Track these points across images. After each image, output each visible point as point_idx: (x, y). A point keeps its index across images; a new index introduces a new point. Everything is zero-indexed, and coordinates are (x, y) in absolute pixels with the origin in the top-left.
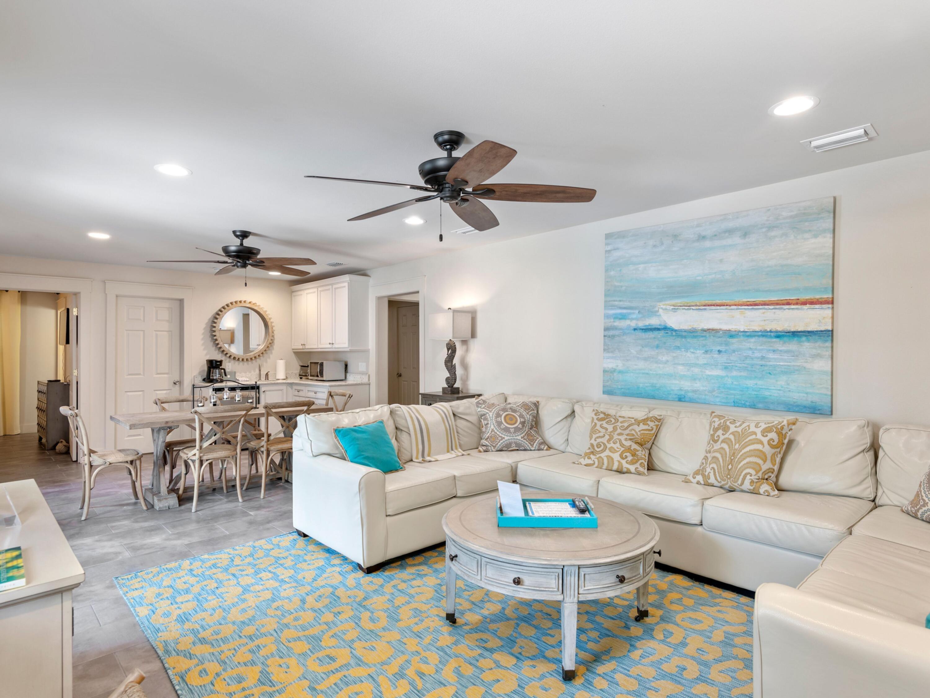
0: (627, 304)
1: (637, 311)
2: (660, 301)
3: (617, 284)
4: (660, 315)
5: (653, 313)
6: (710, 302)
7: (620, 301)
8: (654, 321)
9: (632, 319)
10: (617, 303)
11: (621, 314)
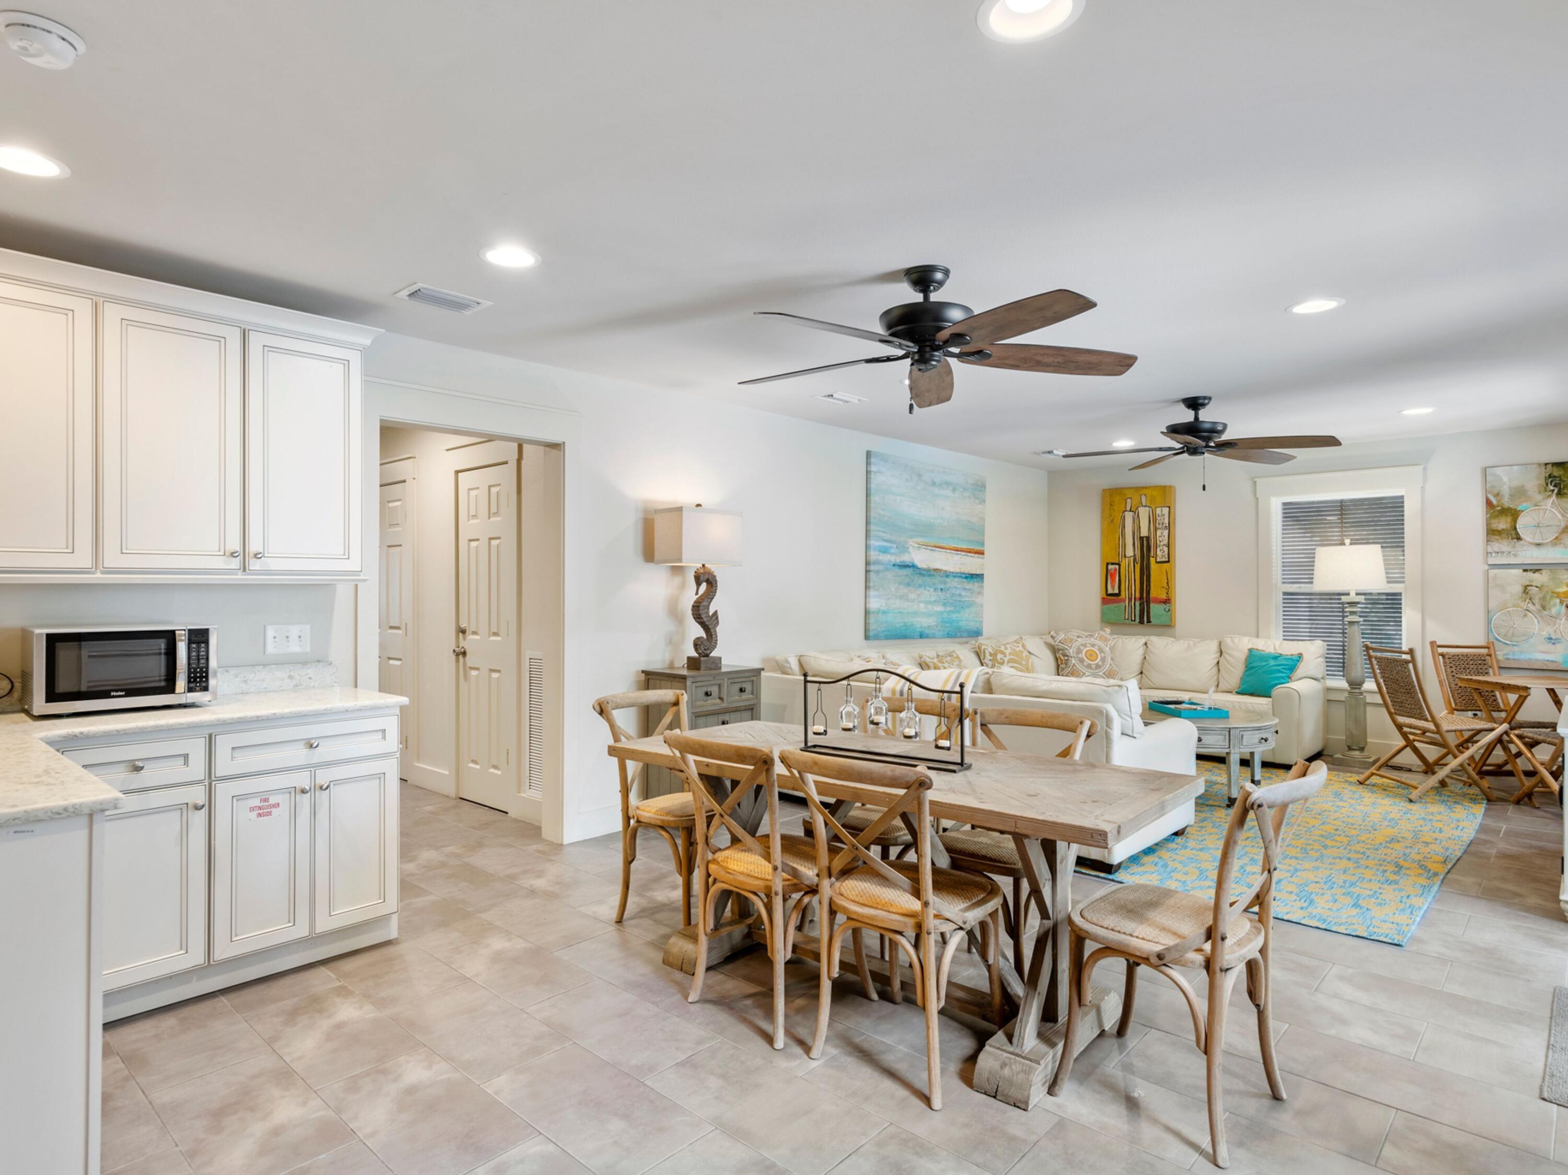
0: (888, 536)
1: (895, 546)
2: (910, 537)
3: (881, 512)
4: (909, 552)
5: (904, 549)
6: (938, 544)
7: (884, 532)
8: (906, 558)
9: (892, 554)
10: (881, 534)
11: (884, 547)
